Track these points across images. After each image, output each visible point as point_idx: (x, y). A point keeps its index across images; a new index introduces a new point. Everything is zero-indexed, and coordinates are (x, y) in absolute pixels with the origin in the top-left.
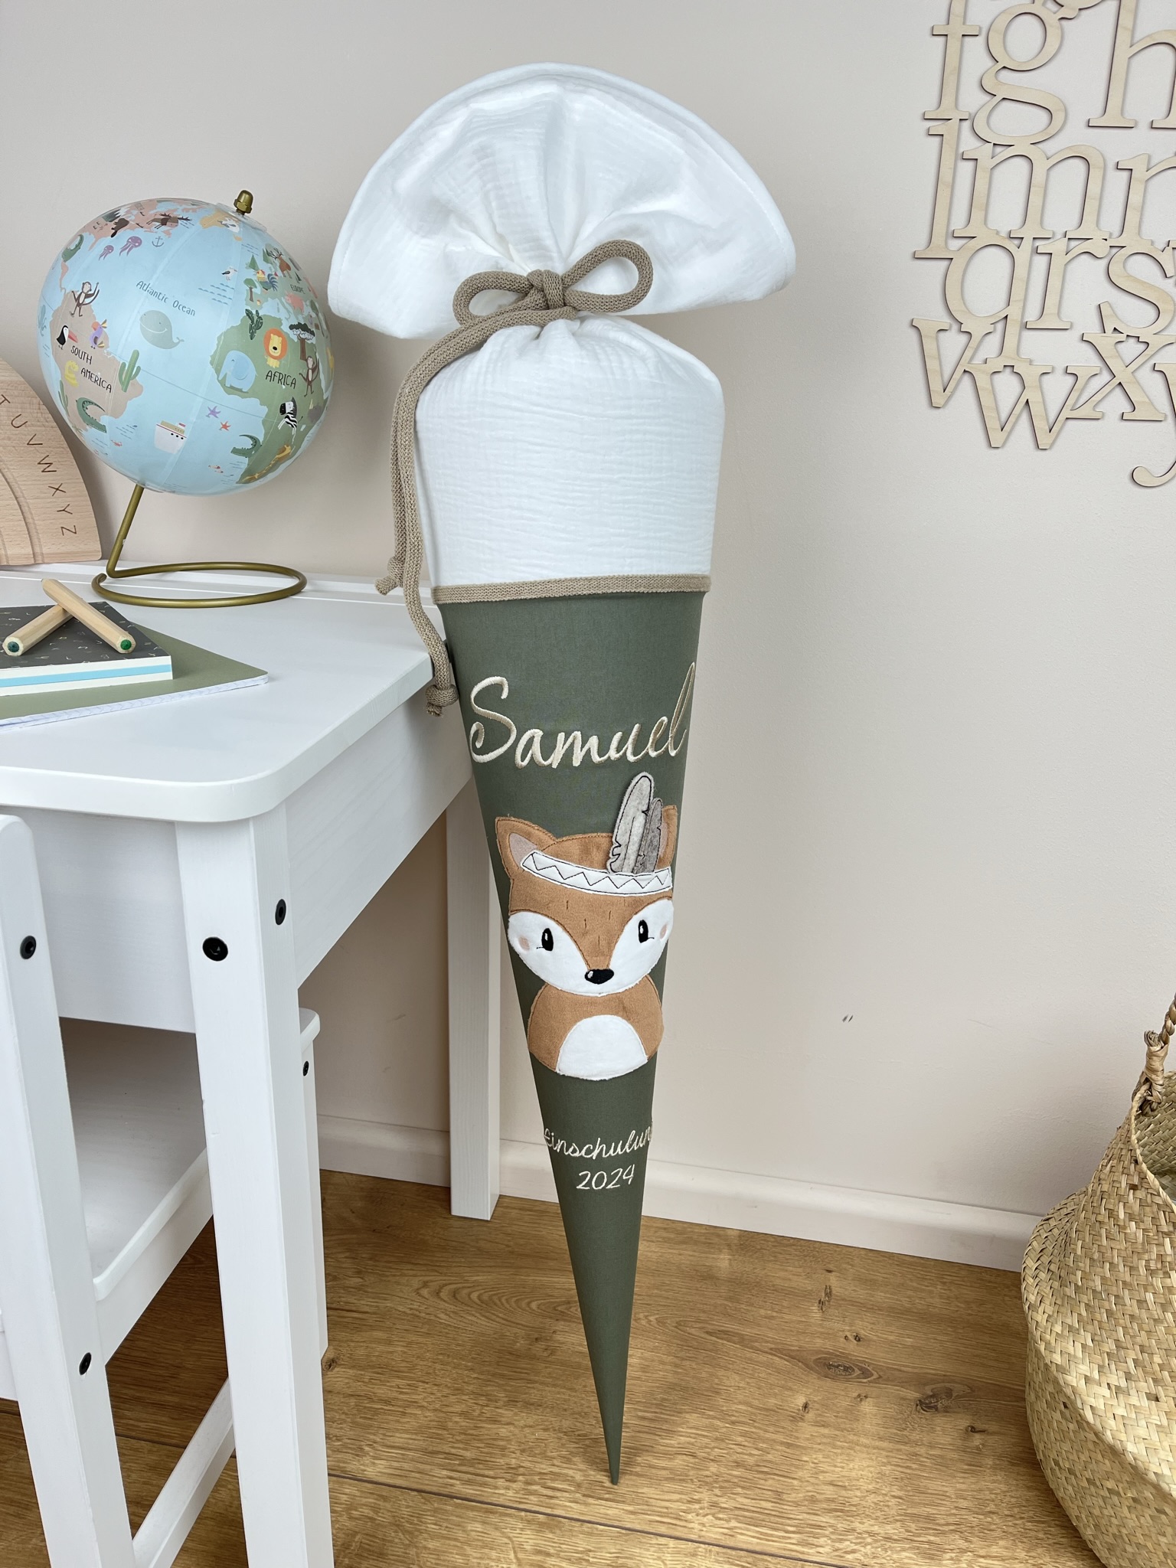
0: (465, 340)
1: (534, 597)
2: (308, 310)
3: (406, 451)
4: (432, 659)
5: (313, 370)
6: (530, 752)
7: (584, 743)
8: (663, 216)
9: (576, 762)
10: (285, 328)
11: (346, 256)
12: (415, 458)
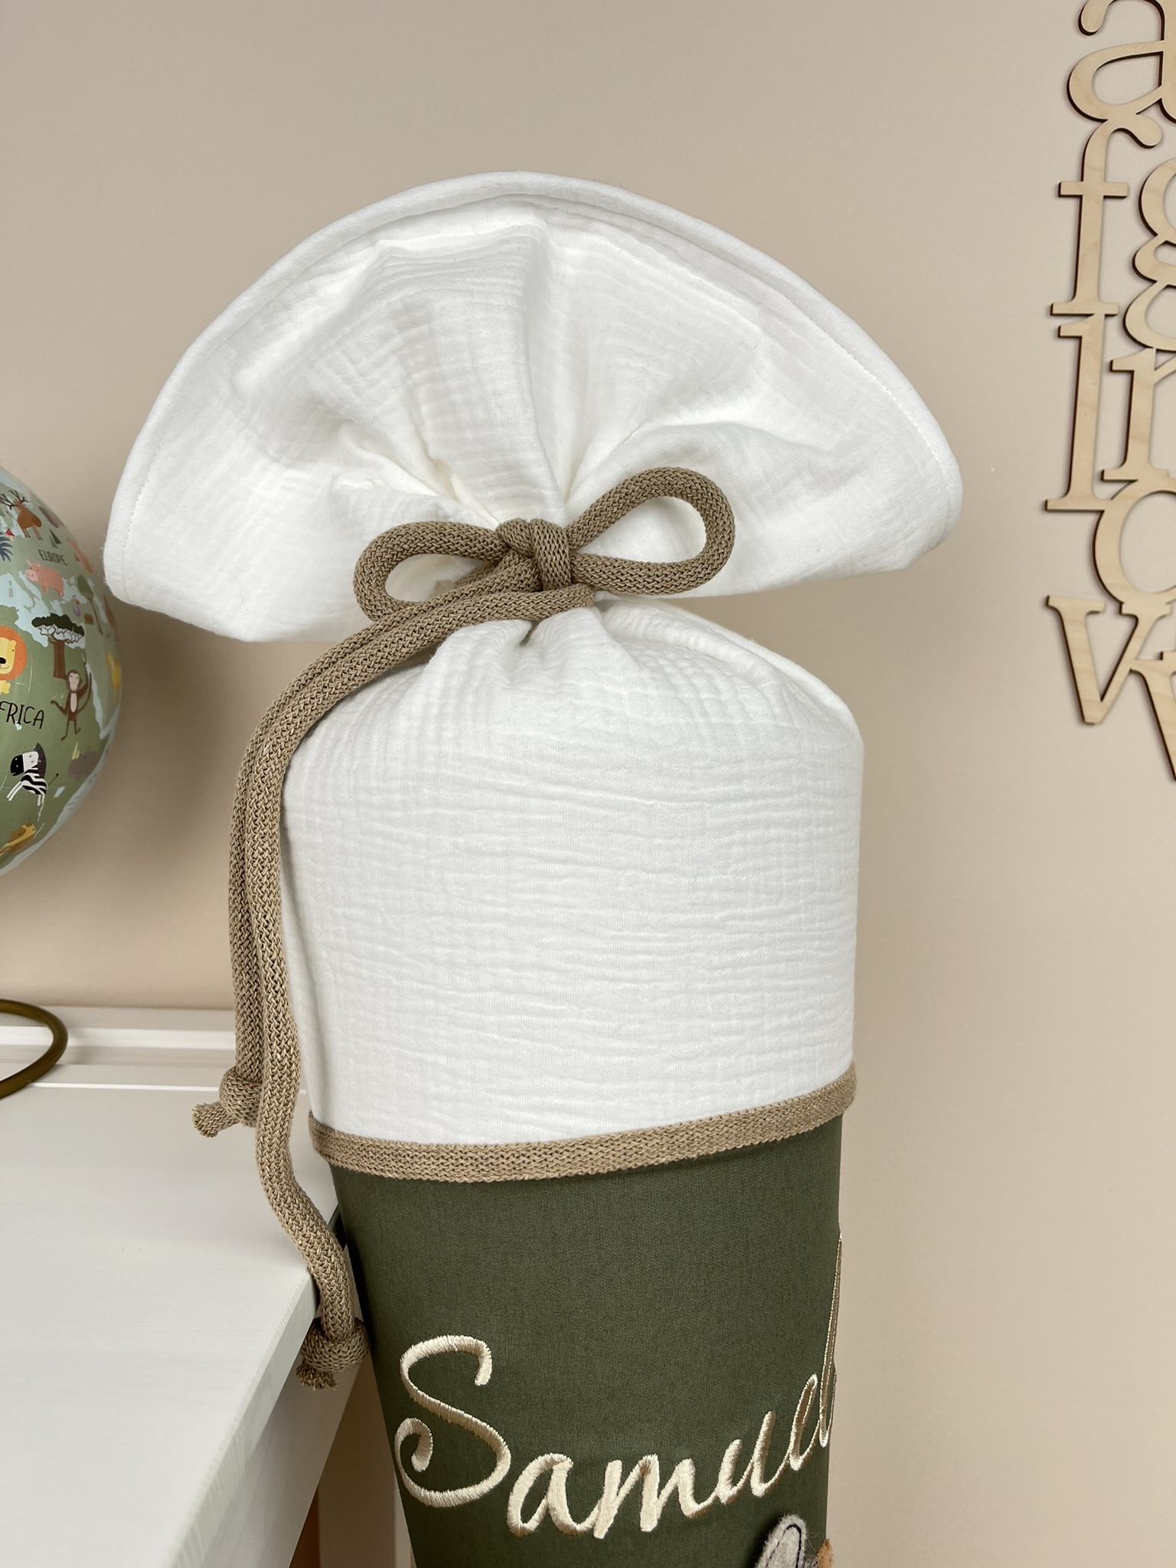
0: (388, 650)
1: (551, 1175)
2: (70, 592)
3: (265, 871)
4: (314, 1281)
5: (80, 693)
6: (544, 1501)
7: (665, 1476)
8: (737, 432)
9: (649, 1521)
10: (24, 623)
11: (140, 497)
12: (282, 884)
